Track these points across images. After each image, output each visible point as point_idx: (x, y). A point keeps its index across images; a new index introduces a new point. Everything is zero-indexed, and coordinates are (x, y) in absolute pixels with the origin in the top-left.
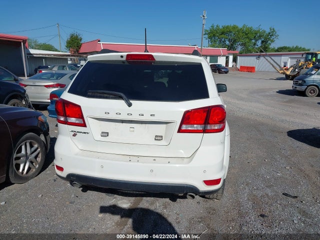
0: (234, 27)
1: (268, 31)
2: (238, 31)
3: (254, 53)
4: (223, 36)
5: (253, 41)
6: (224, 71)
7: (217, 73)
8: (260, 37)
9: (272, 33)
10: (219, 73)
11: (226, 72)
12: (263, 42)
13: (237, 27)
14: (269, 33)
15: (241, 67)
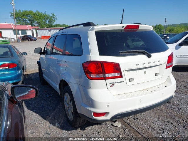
0: (31, 12)
1: (51, 15)
2: (34, 14)
3: (46, 28)
4: (24, 17)
5: (44, 21)
6: (34, 40)
7: (30, 41)
8: (47, 18)
9: (53, 17)
10: (31, 41)
11: (35, 40)
12: (49, 21)
13: (33, 12)
14: (52, 17)
15: (42, 36)
